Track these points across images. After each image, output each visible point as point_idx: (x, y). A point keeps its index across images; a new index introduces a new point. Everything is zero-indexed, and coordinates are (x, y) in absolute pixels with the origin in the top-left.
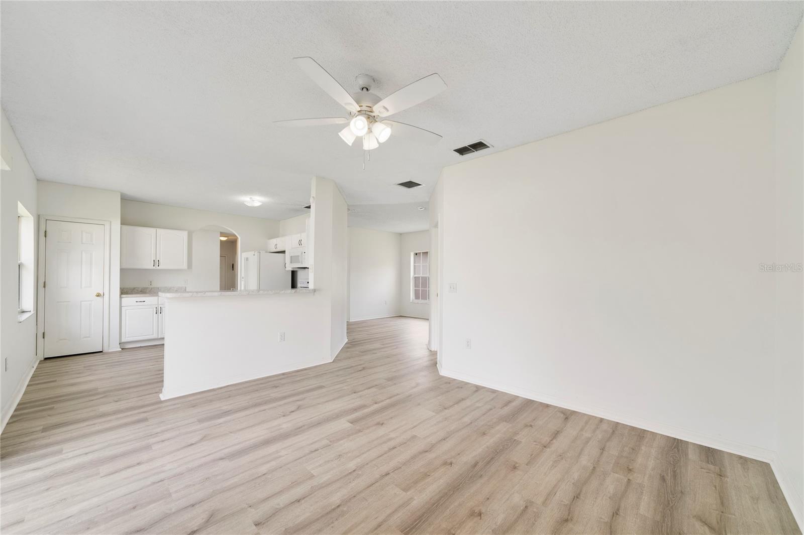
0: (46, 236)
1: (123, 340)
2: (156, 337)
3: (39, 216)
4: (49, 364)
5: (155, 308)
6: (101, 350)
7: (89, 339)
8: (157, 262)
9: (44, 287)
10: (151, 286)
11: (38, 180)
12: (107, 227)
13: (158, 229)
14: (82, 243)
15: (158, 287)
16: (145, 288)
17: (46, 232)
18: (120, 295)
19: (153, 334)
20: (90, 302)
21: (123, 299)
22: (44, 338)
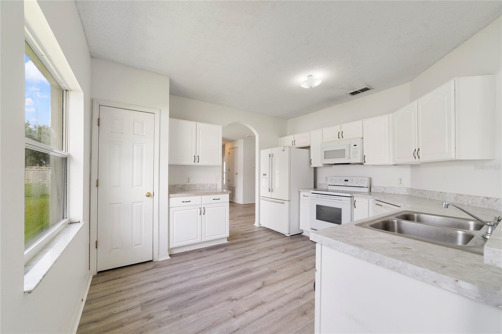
0: (99, 125)
1: (171, 246)
2: (200, 241)
3: (92, 100)
4: (101, 278)
5: (199, 209)
6: (152, 260)
7: (140, 246)
8: (196, 158)
9: (97, 186)
10: (189, 183)
11: (92, 57)
12: (157, 115)
13: (198, 123)
14: (134, 134)
15: (195, 184)
16: (184, 185)
17: (99, 119)
18: (169, 194)
19: (197, 238)
20: (141, 203)
21: (170, 199)
22: (97, 247)
